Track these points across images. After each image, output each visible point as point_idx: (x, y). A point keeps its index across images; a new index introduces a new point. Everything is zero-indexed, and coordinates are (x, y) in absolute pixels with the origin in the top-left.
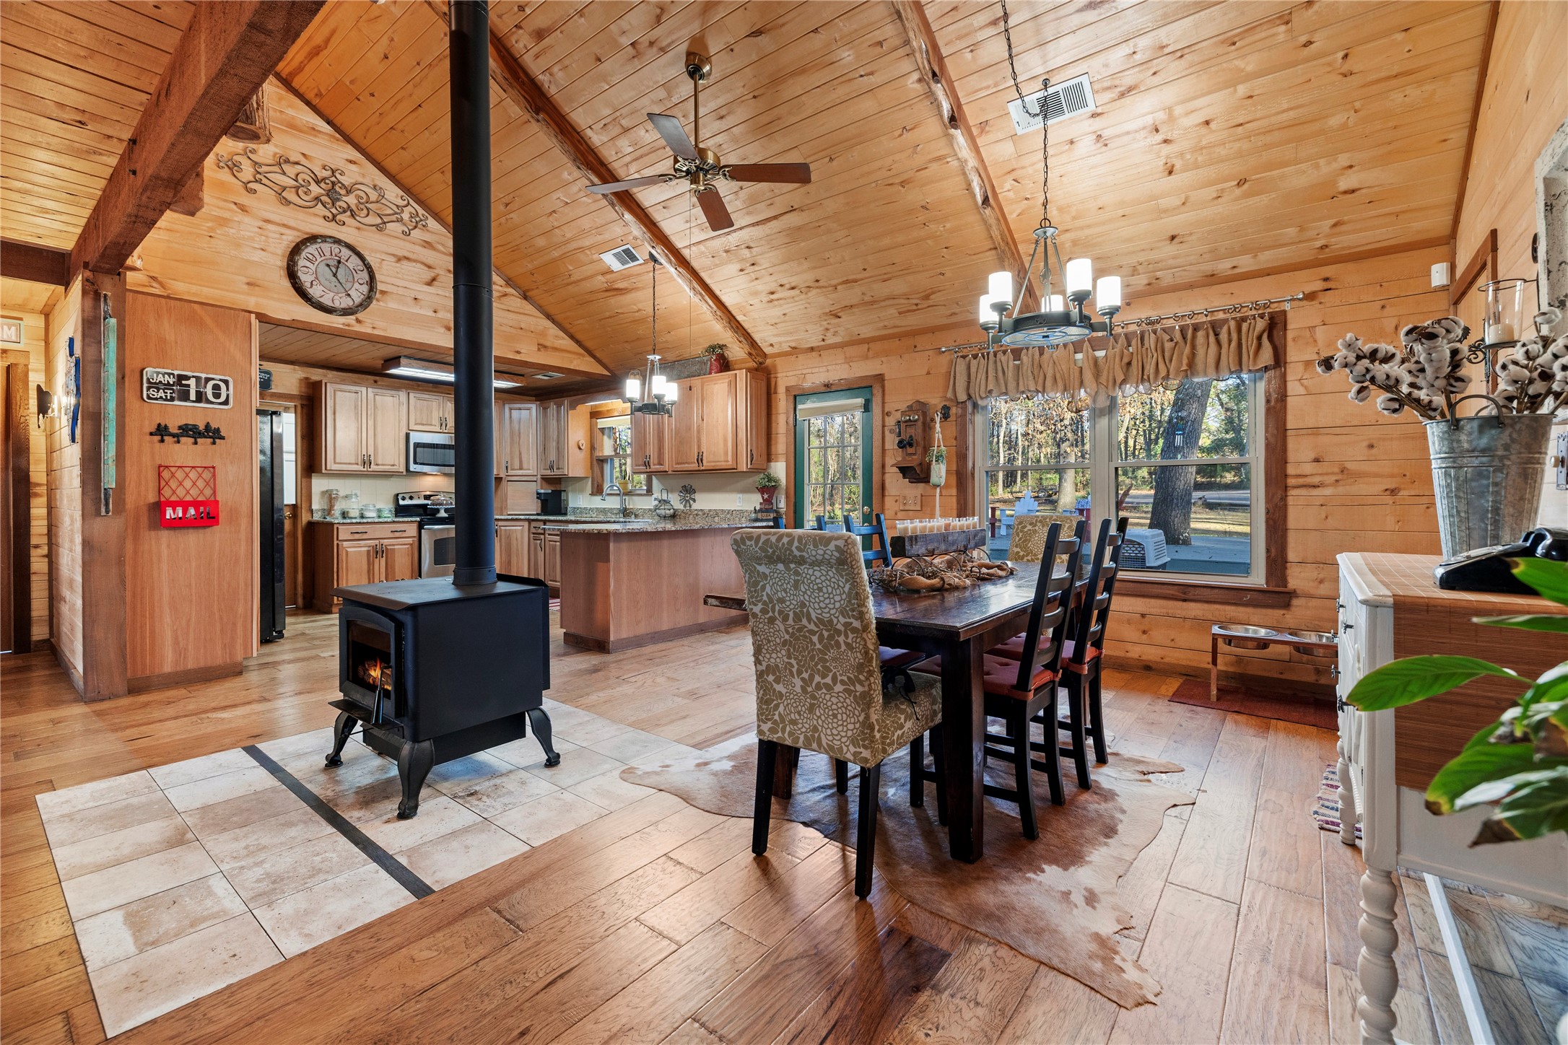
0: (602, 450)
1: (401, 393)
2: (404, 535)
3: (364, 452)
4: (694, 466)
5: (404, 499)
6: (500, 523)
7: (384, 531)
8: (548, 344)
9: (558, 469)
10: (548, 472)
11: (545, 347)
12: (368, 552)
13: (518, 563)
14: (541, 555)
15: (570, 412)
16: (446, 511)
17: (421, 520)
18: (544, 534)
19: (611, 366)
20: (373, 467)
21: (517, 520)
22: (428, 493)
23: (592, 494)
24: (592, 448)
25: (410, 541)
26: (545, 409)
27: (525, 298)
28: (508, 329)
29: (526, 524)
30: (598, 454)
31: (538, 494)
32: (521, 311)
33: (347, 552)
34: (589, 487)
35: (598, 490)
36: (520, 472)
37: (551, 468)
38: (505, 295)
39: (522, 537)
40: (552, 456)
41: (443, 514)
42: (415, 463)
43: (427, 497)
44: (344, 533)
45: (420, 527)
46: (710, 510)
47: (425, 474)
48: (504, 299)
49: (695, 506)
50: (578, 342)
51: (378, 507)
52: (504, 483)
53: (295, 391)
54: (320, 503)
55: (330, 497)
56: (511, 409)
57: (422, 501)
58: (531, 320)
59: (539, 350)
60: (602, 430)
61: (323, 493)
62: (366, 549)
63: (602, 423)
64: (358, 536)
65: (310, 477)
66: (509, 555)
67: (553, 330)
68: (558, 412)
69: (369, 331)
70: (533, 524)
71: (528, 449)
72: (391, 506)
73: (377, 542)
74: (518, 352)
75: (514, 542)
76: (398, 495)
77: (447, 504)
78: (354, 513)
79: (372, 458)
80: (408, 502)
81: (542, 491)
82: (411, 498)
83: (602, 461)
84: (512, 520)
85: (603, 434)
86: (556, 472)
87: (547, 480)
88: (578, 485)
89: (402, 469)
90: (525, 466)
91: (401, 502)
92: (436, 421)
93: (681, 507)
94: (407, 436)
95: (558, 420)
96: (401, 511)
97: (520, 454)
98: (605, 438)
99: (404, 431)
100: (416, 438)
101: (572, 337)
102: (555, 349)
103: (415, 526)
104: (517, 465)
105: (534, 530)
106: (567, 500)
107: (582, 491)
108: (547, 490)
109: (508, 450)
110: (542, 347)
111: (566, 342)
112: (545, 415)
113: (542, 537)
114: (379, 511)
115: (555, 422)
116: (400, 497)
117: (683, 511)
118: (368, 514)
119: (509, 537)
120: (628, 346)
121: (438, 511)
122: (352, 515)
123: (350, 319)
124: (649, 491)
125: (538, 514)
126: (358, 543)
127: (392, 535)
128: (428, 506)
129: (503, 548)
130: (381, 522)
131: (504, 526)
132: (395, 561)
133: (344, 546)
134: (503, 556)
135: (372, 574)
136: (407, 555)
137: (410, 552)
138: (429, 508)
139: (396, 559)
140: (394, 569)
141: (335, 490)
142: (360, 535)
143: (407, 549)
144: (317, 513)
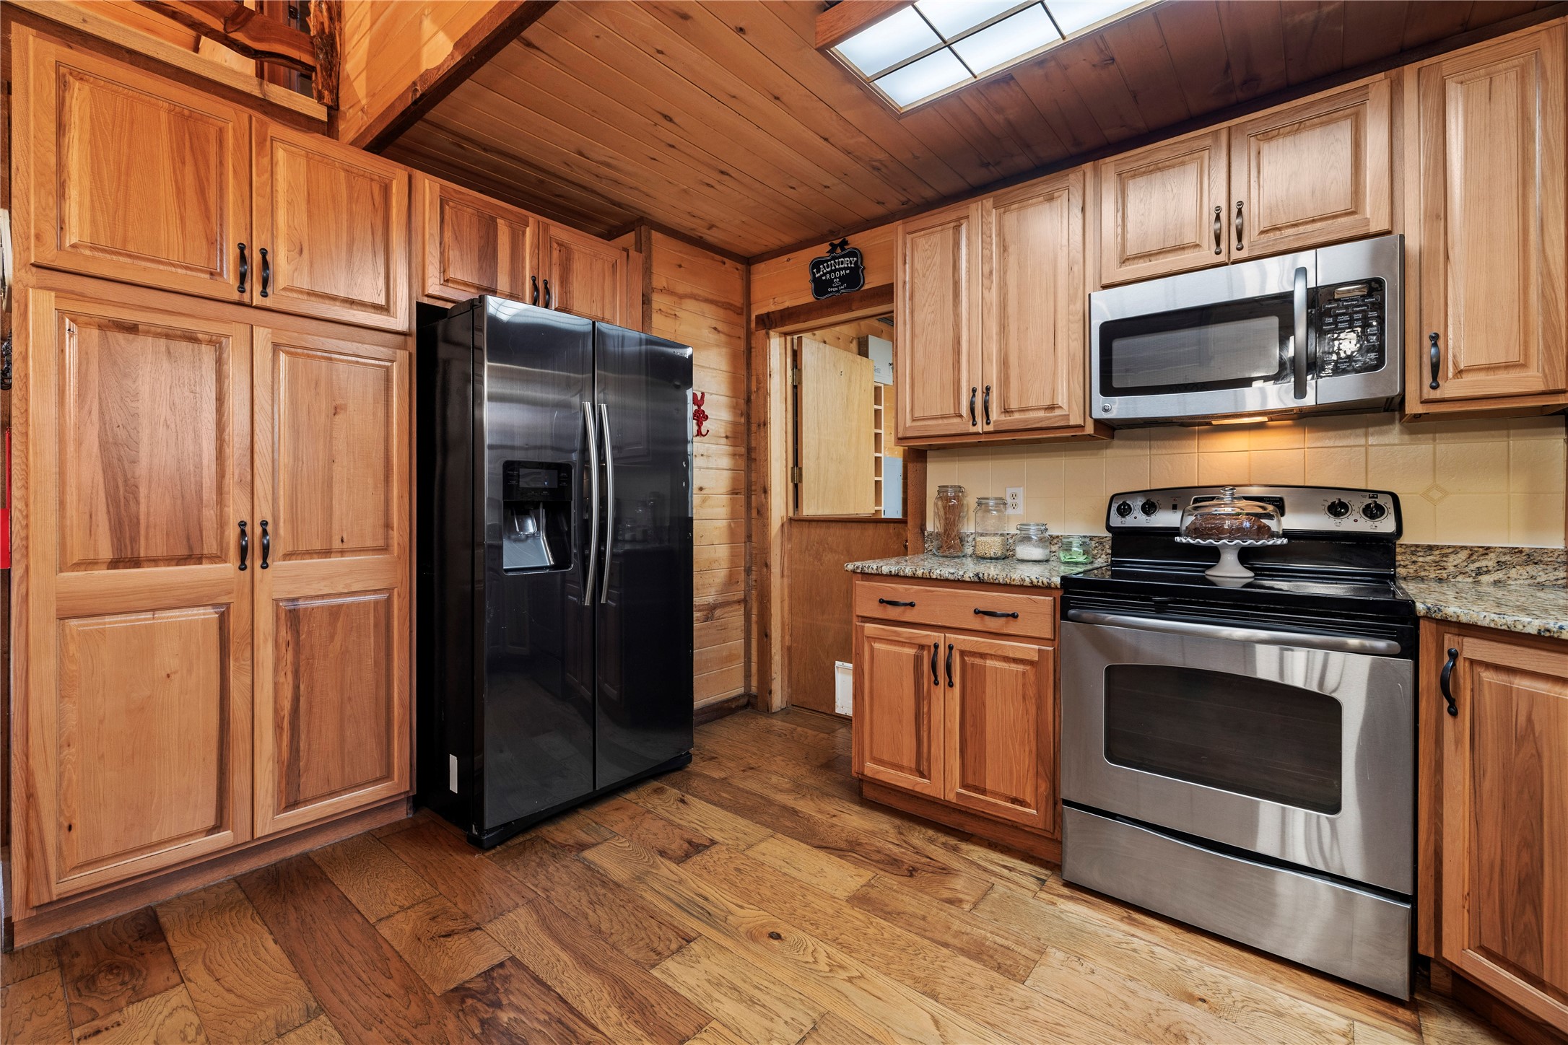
2: (1013, 628)
3: (973, 383)
5: (1125, 510)
7: (956, 608)
12: (918, 660)
17: (1065, 586)
20: (997, 420)
25: (1032, 651)
33: (873, 651)
41: (1231, 569)
42: (1109, 390)
44: (864, 599)
51: (1052, 534)
62: (913, 651)
64: (893, 612)
65: (924, 459)
72: (1099, 531)
73: (939, 636)
79: (992, 396)
82: (1148, 509)
91: (1115, 522)
114: (1057, 544)
116: (1114, 506)
126: (895, 632)
127: (976, 623)
128: (1178, 539)
129: (1487, 785)
130: (947, 580)
131: (1498, 668)
132: (984, 704)
133: (867, 632)
134: (1491, 830)
135: (925, 728)
136: (1020, 697)
137: (1031, 691)
138: (1181, 544)
139: (989, 702)
140: (983, 732)
141: (952, 487)
142: (899, 610)
143: (1020, 677)
144: (932, 542)
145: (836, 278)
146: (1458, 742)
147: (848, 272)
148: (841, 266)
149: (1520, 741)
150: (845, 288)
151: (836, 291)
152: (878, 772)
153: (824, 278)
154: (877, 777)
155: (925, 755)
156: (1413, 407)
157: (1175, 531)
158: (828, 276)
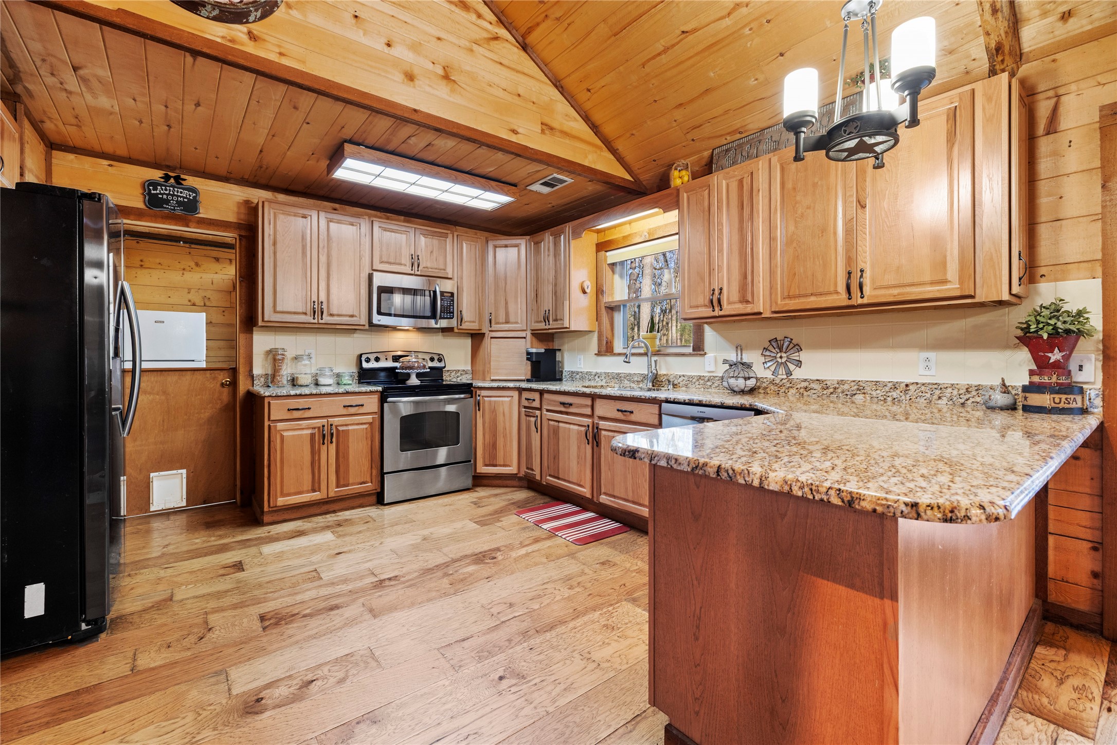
0: (612, 294)
1: (362, 221)
2: (362, 410)
3: (314, 298)
4: (841, 299)
5: (368, 360)
6: (484, 393)
7: (334, 406)
8: (554, 124)
9: (556, 320)
10: (542, 326)
11: (552, 129)
12: (313, 435)
13: (505, 446)
14: (536, 438)
15: (573, 243)
16: (419, 375)
17: (384, 390)
18: (540, 409)
19: (635, 167)
20: (326, 319)
21: (504, 388)
22: (399, 353)
23: (599, 354)
24: (599, 291)
25: (369, 418)
26: (537, 243)
27: (524, 47)
28: (501, 94)
29: (515, 394)
30: (607, 299)
31: (528, 353)
32: (519, 68)
33: (282, 437)
34: (593, 342)
35: (606, 349)
36: (506, 327)
37: (546, 319)
38: (496, 38)
39: (511, 413)
40: (547, 304)
41: (414, 381)
42: (379, 313)
43: (396, 359)
44: (276, 411)
45: (383, 400)
46: (841, 382)
47: (394, 329)
48: (494, 44)
49: (798, 374)
50: (595, 128)
51: (336, 371)
52: (487, 340)
53: (231, 217)
54: (263, 366)
55: (275, 358)
56: (495, 247)
57: (390, 364)
58: (531, 83)
59: (543, 131)
60: (613, 265)
61: (269, 352)
62: (309, 431)
63: (613, 256)
64: (296, 414)
65: (251, 332)
66: (494, 435)
67: (562, 106)
68: (556, 244)
69: (273, 57)
70: (525, 395)
71: (516, 297)
72: (354, 369)
73: (324, 421)
74: (515, 132)
75: (500, 418)
76: (361, 355)
77: (419, 367)
78: (305, 379)
79: (325, 306)
80: (373, 365)
81: (534, 350)
82: (377, 359)
83: (612, 309)
84: (498, 388)
85: (613, 272)
86: (553, 325)
87: (539, 336)
88: (578, 342)
89: (364, 320)
90: (512, 319)
91: (365, 365)
92: (406, 260)
93: (768, 374)
94: (370, 277)
95: (556, 255)
96: (365, 376)
97: (506, 303)
98: (617, 277)
99: (367, 271)
100: (380, 280)
101: (587, 119)
102: (565, 134)
103: (375, 399)
104: (502, 318)
105: (526, 403)
106: (562, 362)
107: (583, 349)
108: (538, 349)
109: (492, 297)
110: (547, 128)
111: (579, 126)
112: (537, 251)
113: (538, 413)
114: (338, 376)
115: (551, 258)
116: (363, 359)
117: (772, 382)
118: (322, 381)
119: (494, 411)
120: (678, 114)
121: (408, 376)
122: (301, 382)
123: (238, 31)
124: (699, 348)
125: (528, 381)
126: (298, 424)
127: (345, 412)
128: (397, 371)
129: (486, 425)
130: (330, 394)
131: (488, 397)
132: (348, 447)
133: (278, 428)
134: (487, 436)
135: (317, 467)
136: (365, 439)
137: (369, 435)
138: (398, 372)
139: (350, 445)
140: (348, 459)
141: (281, 349)
142: (301, 412)
143: (365, 430)
144: (259, 380)
145: (172, 200)
146: (480, 417)
147: (186, 200)
148: (179, 194)
149: (493, 412)
150: (181, 210)
151: (172, 209)
152: (287, 501)
153: (160, 196)
154: (286, 504)
155: (316, 481)
156: (456, 330)
157: (396, 368)
158: (165, 197)
